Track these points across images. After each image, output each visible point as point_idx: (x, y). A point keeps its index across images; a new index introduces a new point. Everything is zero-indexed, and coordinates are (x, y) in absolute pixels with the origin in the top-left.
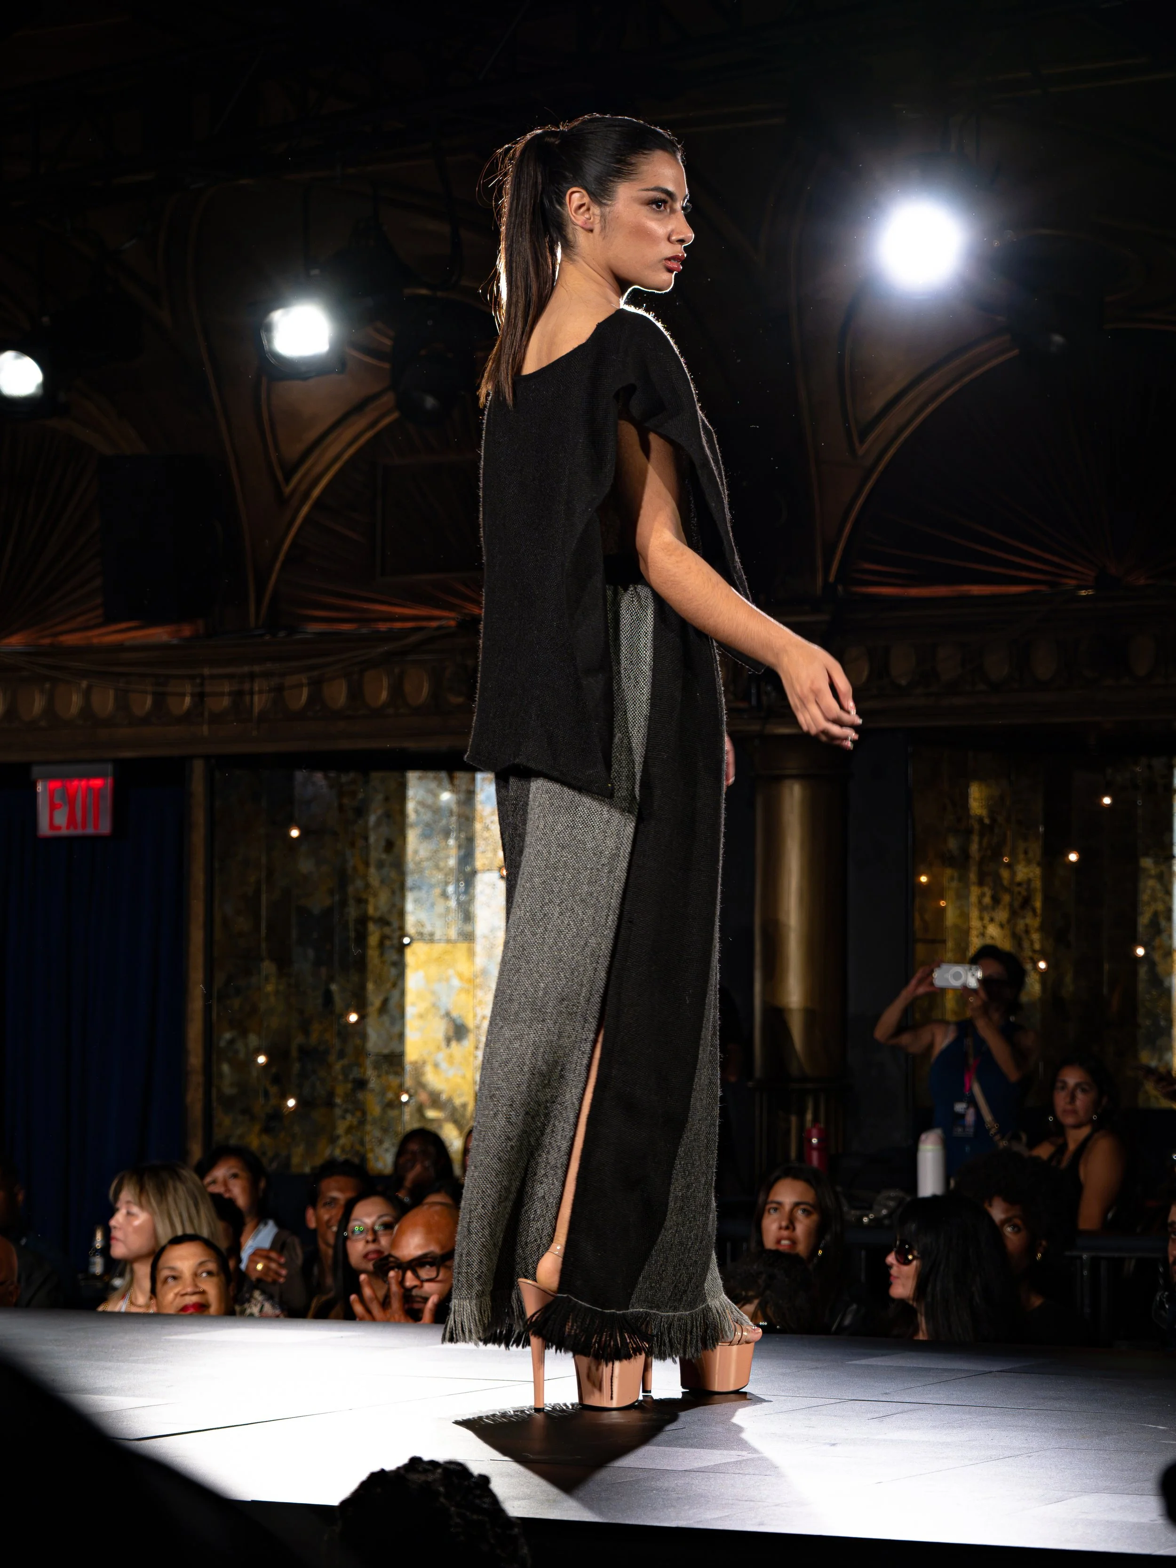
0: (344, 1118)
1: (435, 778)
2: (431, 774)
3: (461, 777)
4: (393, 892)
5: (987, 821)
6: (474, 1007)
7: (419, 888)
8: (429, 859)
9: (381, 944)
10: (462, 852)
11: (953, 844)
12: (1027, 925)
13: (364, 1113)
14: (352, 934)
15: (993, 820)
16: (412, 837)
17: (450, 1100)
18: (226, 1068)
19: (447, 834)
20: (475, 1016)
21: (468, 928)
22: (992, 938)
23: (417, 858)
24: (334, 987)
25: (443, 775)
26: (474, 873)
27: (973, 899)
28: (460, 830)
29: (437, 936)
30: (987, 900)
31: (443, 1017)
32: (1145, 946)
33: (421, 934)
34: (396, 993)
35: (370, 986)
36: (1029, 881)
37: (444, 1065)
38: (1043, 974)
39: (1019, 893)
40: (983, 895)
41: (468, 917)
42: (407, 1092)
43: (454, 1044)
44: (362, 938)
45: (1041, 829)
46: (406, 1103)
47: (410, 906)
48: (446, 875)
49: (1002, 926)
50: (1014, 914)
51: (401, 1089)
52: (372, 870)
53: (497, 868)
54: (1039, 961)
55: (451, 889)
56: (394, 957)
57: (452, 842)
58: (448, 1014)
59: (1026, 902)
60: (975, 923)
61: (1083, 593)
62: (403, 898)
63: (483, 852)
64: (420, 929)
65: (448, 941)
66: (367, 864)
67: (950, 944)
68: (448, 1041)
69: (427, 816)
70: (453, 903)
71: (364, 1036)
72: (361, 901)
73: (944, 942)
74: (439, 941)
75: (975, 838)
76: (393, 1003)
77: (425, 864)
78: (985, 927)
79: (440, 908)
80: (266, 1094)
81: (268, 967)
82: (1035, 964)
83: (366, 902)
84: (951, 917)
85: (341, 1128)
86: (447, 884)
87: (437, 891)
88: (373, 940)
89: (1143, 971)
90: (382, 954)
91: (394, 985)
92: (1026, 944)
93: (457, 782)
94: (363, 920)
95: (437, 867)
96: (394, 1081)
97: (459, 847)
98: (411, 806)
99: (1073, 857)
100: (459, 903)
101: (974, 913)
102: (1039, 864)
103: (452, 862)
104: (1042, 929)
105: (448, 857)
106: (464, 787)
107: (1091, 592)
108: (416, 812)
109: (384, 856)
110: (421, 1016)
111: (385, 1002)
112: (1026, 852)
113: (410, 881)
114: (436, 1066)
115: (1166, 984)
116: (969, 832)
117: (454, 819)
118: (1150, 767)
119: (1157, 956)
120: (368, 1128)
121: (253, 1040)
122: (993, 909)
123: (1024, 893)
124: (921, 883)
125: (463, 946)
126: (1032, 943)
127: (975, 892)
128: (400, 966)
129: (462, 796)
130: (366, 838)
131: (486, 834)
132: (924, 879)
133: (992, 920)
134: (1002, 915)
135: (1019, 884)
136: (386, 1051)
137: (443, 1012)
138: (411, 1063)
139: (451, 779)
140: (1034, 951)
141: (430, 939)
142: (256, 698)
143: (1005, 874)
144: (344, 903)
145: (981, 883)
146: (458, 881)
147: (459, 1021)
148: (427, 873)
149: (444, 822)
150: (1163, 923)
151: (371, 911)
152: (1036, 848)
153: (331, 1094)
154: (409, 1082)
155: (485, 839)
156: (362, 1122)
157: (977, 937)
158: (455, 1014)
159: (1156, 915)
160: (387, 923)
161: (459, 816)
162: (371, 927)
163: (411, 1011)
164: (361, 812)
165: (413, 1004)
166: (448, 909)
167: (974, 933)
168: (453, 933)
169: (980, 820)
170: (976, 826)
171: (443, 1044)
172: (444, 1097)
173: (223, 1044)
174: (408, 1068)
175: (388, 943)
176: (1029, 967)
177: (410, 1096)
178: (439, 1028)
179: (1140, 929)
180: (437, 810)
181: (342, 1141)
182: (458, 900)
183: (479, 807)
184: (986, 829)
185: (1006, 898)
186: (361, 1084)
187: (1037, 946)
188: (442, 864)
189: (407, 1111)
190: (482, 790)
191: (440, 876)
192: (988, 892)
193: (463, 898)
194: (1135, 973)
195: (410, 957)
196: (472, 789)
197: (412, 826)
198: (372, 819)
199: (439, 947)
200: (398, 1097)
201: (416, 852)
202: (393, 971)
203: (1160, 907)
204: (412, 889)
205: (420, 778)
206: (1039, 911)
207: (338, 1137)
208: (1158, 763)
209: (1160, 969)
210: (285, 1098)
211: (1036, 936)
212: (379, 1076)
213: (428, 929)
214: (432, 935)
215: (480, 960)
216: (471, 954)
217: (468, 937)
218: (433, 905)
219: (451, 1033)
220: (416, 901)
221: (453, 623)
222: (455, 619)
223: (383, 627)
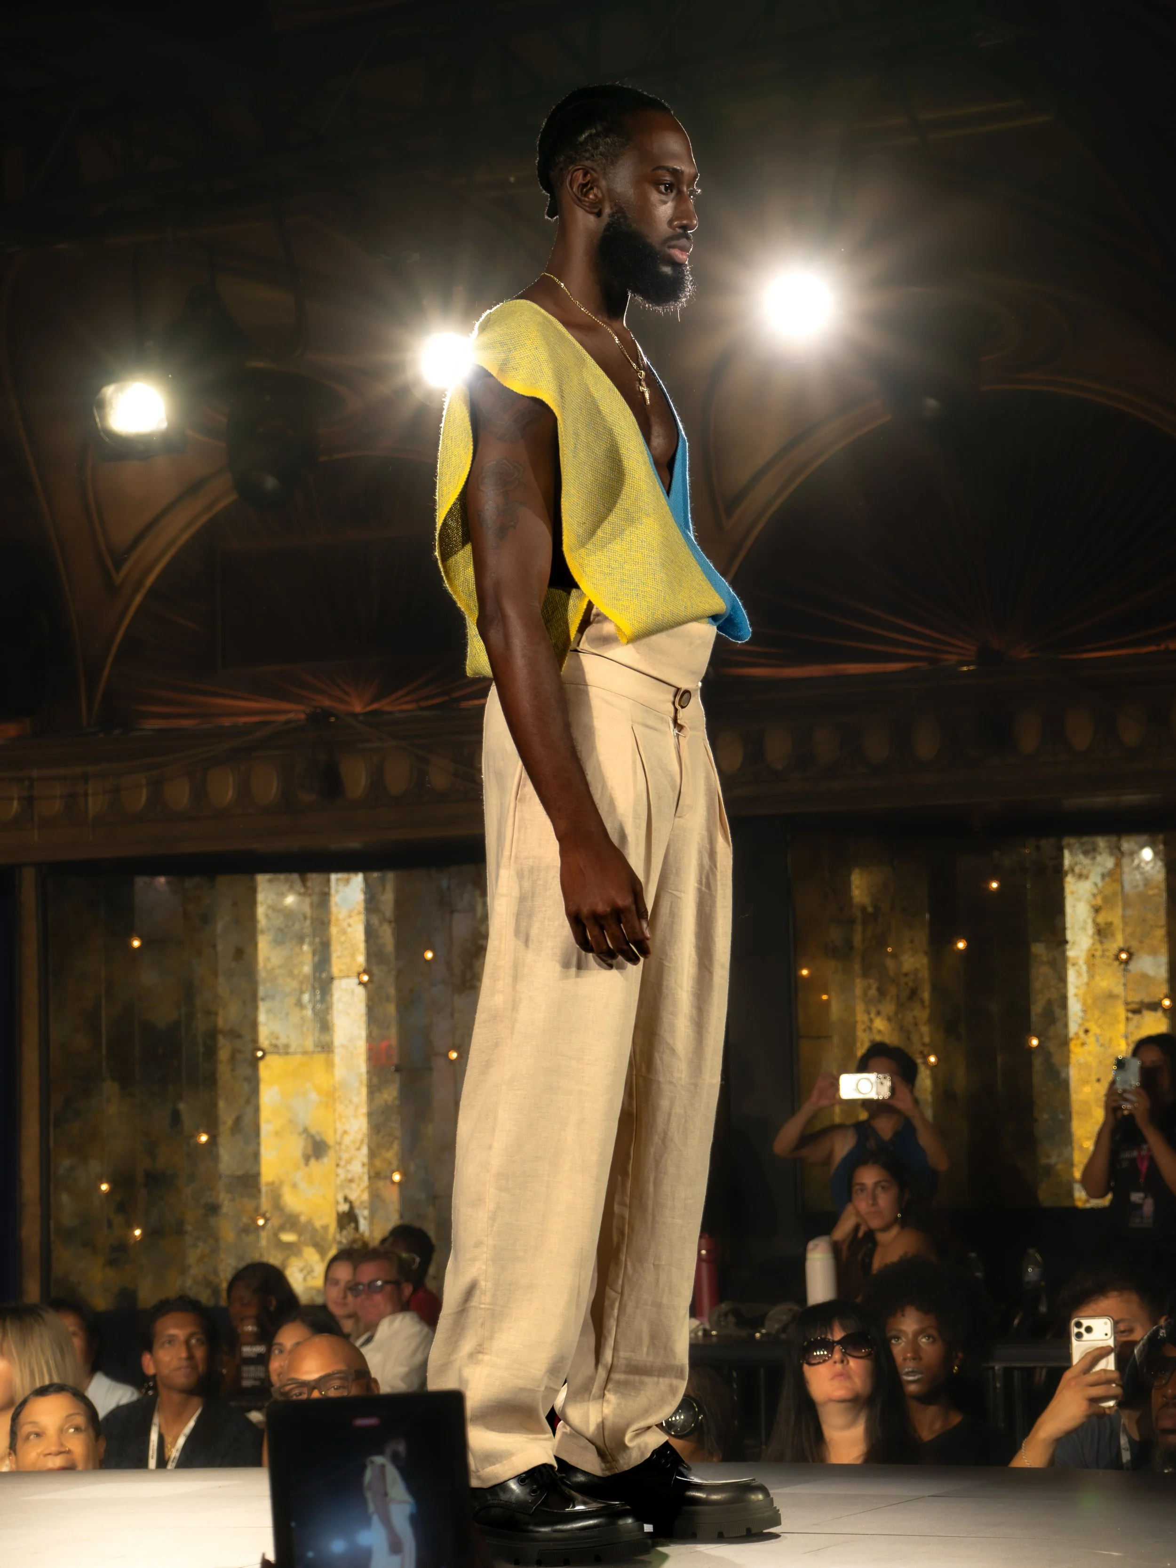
0: (195, 1246)
1: (286, 881)
2: (282, 877)
3: (314, 879)
4: (244, 1002)
5: (870, 909)
6: (335, 1122)
7: (273, 998)
8: (280, 967)
9: (233, 1058)
10: (317, 958)
11: (835, 934)
12: (914, 1017)
13: (217, 1240)
14: (201, 1049)
15: (877, 908)
16: (264, 944)
17: (310, 1222)
18: (65, 1198)
19: (301, 940)
20: (335, 1132)
21: (325, 1038)
22: (879, 1032)
23: (269, 967)
24: (182, 1106)
25: (295, 877)
26: (331, 979)
27: (858, 991)
28: (314, 935)
29: (292, 1050)
30: (873, 992)
31: (300, 1134)
32: (1038, 1037)
33: (276, 1046)
34: (249, 1110)
35: (221, 1104)
36: (916, 971)
37: (303, 1185)
38: (933, 1068)
39: (906, 984)
40: (869, 987)
41: (325, 1025)
42: (263, 1216)
43: (313, 1162)
44: (211, 1052)
45: (927, 916)
46: (263, 1226)
47: (262, 1017)
48: (301, 983)
49: (889, 1019)
50: (901, 1006)
51: (257, 1212)
52: (221, 980)
53: (356, 974)
54: (929, 1055)
55: (306, 997)
56: (248, 1071)
57: (306, 947)
58: (306, 1131)
59: (913, 993)
60: (861, 1017)
61: (965, 669)
62: (256, 1009)
63: (338, 957)
64: (274, 1041)
65: (305, 1053)
66: (215, 974)
67: (836, 1040)
68: (307, 1159)
69: (279, 922)
70: (309, 1013)
71: (216, 1158)
72: (210, 1014)
73: (828, 1037)
74: (295, 1053)
75: (858, 928)
76: (247, 1119)
77: (277, 972)
78: (871, 1021)
79: (295, 1016)
80: (110, 1224)
81: (110, 1088)
82: (925, 1057)
83: (216, 1014)
84: (836, 1010)
85: (193, 1256)
86: (302, 992)
87: (292, 1000)
88: (224, 1054)
89: (1038, 1063)
90: (233, 1070)
91: (248, 1102)
92: (915, 1038)
93: (309, 884)
94: (212, 1035)
95: (291, 975)
96: (249, 1204)
97: (314, 953)
98: (261, 911)
99: (961, 945)
100: (315, 1013)
101: (860, 1008)
102: (926, 953)
103: (307, 969)
104: (931, 1020)
105: (302, 964)
106: (317, 890)
107: (972, 668)
108: (267, 916)
109: (233, 965)
110: (277, 1134)
111: (238, 1120)
112: (912, 941)
113: (261, 992)
114: (294, 1186)
115: (1063, 1075)
116: (851, 922)
117: (308, 922)
118: (1038, 848)
119: (1052, 1047)
120: (222, 1256)
121: (95, 1166)
122: (880, 1001)
123: (911, 984)
124: (802, 976)
125: (321, 1058)
126: (922, 1037)
127: (859, 985)
128: (254, 1083)
129: (315, 899)
130: (214, 946)
131: (343, 939)
132: (805, 972)
133: (878, 1013)
134: (889, 1007)
135: (906, 975)
136: (240, 1173)
137: (301, 1129)
138: (268, 1184)
139: (304, 881)
140: (924, 1045)
141: (284, 1051)
142: (90, 799)
143: (890, 964)
144: (191, 1016)
145: (865, 974)
146: (314, 988)
147: (318, 1138)
148: (280, 981)
149: (297, 926)
150: (1058, 1011)
151: (221, 1023)
152: (921, 936)
153: (181, 1223)
154: (265, 1204)
155: (342, 943)
156: (215, 1250)
157: (865, 1030)
158: (313, 1131)
159: (1049, 1003)
160: (239, 1036)
161: (313, 920)
162: (221, 1040)
163: (267, 1128)
164: (206, 919)
165: (268, 1122)
166: (303, 1019)
167: (860, 1027)
168: (309, 1044)
169: (864, 909)
170: (859, 915)
171: (302, 1162)
172: (303, 1219)
173: (61, 1171)
174: (264, 1189)
175: (239, 1057)
176: (919, 1061)
177: (267, 1220)
178: (296, 1146)
179: (1034, 1018)
180: (288, 914)
181: (194, 1271)
182: (314, 1008)
183: (334, 909)
184: (871, 917)
185: (893, 990)
186: (213, 1209)
187: (927, 1040)
188: (296, 972)
189: (263, 1234)
190: (337, 891)
191: (294, 984)
192: (875, 986)
193: (319, 1006)
194: (1029, 1065)
195: (265, 1070)
196: (326, 890)
197: (262, 932)
198: (220, 926)
199: (295, 1060)
200: (255, 1221)
201: (268, 959)
202: (246, 1087)
203: (1054, 995)
204: (263, 999)
205: (270, 881)
206: (927, 1003)
207: (190, 1267)
208: (1047, 844)
209: (1056, 1059)
210: (131, 1227)
211: (925, 1029)
212: (233, 1200)
213: (283, 1040)
214: (287, 1046)
215: (340, 1072)
216: (330, 1065)
217: (326, 1048)
218: (287, 1014)
219: (310, 1151)
220: (269, 1011)
221: (302, 716)
222: (304, 712)
223: (227, 722)
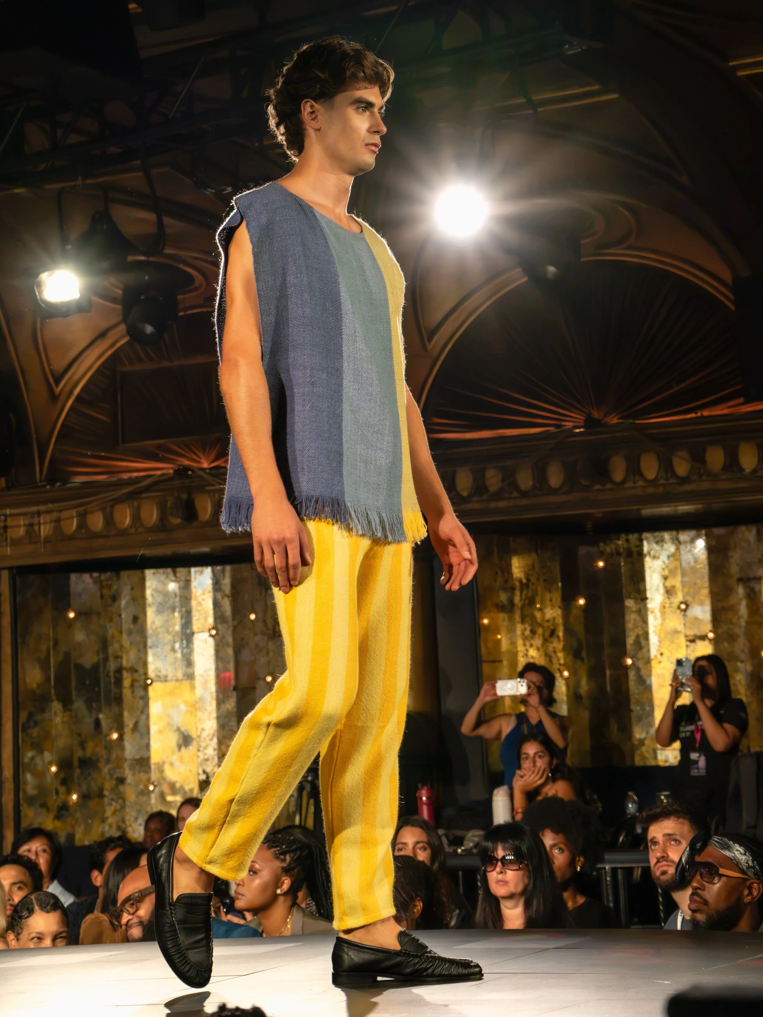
0: (110, 804)
1: (164, 573)
2: (161, 571)
3: (181, 571)
4: (139, 650)
5: (524, 581)
6: (196, 723)
7: (157, 646)
8: (161, 627)
9: (132, 685)
10: (183, 621)
11: (503, 597)
12: (554, 648)
13: (124, 800)
14: (113, 680)
15: (528, 580)
16: (151, 613)
17: (182, 787)
18: (29, 776)
19: (174, 610)
20: (197, 728)
21: (189, 671)
23: (154, 627)
24: (101, 716)
25: (169, 570)
26: (193, 634)
27: (519, 632)
28: (182, 607)
29: (169, 678)
30: (528, 633)
31: (175, 731)
32: (632, 658)
33: (159, 677)
34: (143, 717)
35: (126, 714)
36: (554, 619)
37: (177, 764)
38: (567, 679)
39: (548, 627)
40: (525, 629)
41: (189, 662)
42: (153, 784)
43: (183, 748)
44: (119, 682)
45: (560, 584)
46: (153, 791)
47: (150, 659)
48: (174, 636)
49: (538, 649)
50: (545, 641)
51: (149, 781)
52: (125, 636)
53: (208, 630)
54: (564, 671)
55: (177, 646)
56: (142, 693)
57: (176, 614)
58: (178, 729)
59: (553, 633)
60: (521, 648)
61: (578, 430)
62: (146, 654)
63: (197, 620)
64: (158, 674)
65: (177, 680)
66: (121, 632)
67: (505, 663)
68: (179, 747)
69: (160, 599)
70: (179, 655)
71: (123, 748)
72: (118, 657)
73: (501, 661)
74: (171, 680)
75: (518, 593)
76: (141, 724)
77: (159, 630)
78: (527, 650)
79: (171, 657)
80: (57, 792)
81: (56, 706)
82: (561, 672)
83: (121, 658)
84: (505, 645)
85: (109, 812)
86: (175, 642)
87: (168, 648)
88: (126, 683)
89: (632, 674)
90: (133, 692)
91: (142, 712)
92: (555, 661)
93: (178, 575)
94: (119, 670)
95: (168, 632)
96: (143, 776)
97: (182, 618)
98: (148, 592)
99: (582, 602)
100: (183, 655)
101: (520, 642)
102: (560, 607)
103: (177, 628)
104: (564, 649)
105: (175, 625)
106: (183, 578)
107: (582, 430)
108: (152, 596)
109: (132, 626)
110: (160, 732)
111: (136, 724)
112: (551, 600)
113: (150, 642)
114: (172, 764)
115: (648, 682)
116: (513, 589)
117: (178, 599)
118: (627, 540)
119: (640, 664)
120: (128, 810)
121: (47, 756)
122: (532, 638)
123: (552, 627)
124: (483, 624)
125: (186, 684)
126: (559, 660)
127: (519, 628)
128: (145, 699)
129: (182, 584)
130: (120, 616)
131: (199, 608)
132: (486, 621)
133: (531, 646)
134: (538, 642)
135: (548, 621)
136: (137, 757)
137: (175, 728)
138: (155, 764)
139: (175, 573)
140: (560, 665)
141: (165, 679)
142: (42, 527)
143: (538, 615)
144: (106, 659)
145: (523, 621)
146: (182, 640)
147: (186, 734)
148: (161, 636)
149: (171, 601)
150: (643, 642)
151: (124, 663)
152: (557, 597)
153: (101, 790)
154: (154, 776)
155: (199, 611)
156: (123, 807)
157: (523, 657)
158: (183, 729)
159: (638, 636)
160: (136, 671)
161: (181, 597)
162: (125, 674)
163: (153, 729)
164: (115, 598)
165: (155, 724)
166: (176, 659)
167: (520, 654)
168: (180, 675)
169: (520, 581)
170: (517, 584)
171: (176, 749)
172: (178, 785)
173: (26, 760)
174: (153, 767)
175: (136, 684)
177: (155, 786)
178: (173, 739)
179: (628, 647)
180: (166, 594)
181: (110, 821)
182: (182, 652)
183: (193, 590)
184: (524, 586)
185: (540, 631)
186: (122, 781)
187: (562, 662)
188: (171, 629)
189: (153, 796)
190: (195, 579)
191: (170, 637)
192: (528, 628)
193: (185, 651)
194: (627, 676)
195: (152, 692)
196: (188, 578)
197: (150, 606)
198: (123, 602)
199: (171, 685)
200: (147, 787)
201: (153, 622)
202: (141, 703)
203: (641, 632)
204: (151, 648)
205: (154, 574)
206: (562, 638)
207: (107, 818)
208: (633, 537)
209: (643, 672)
210: (70, 794)
211: (561, 655)
212: (134, 775)
213: (163, 673)
214: (166, 676)
215: (199, 691)
216: (193, 688)
217: (190, 677)
218: (166, 656)
219: (181, 741)
220: (154, 655)
221: (171, 471)
222: (172, 468)
223: (125, 476)
